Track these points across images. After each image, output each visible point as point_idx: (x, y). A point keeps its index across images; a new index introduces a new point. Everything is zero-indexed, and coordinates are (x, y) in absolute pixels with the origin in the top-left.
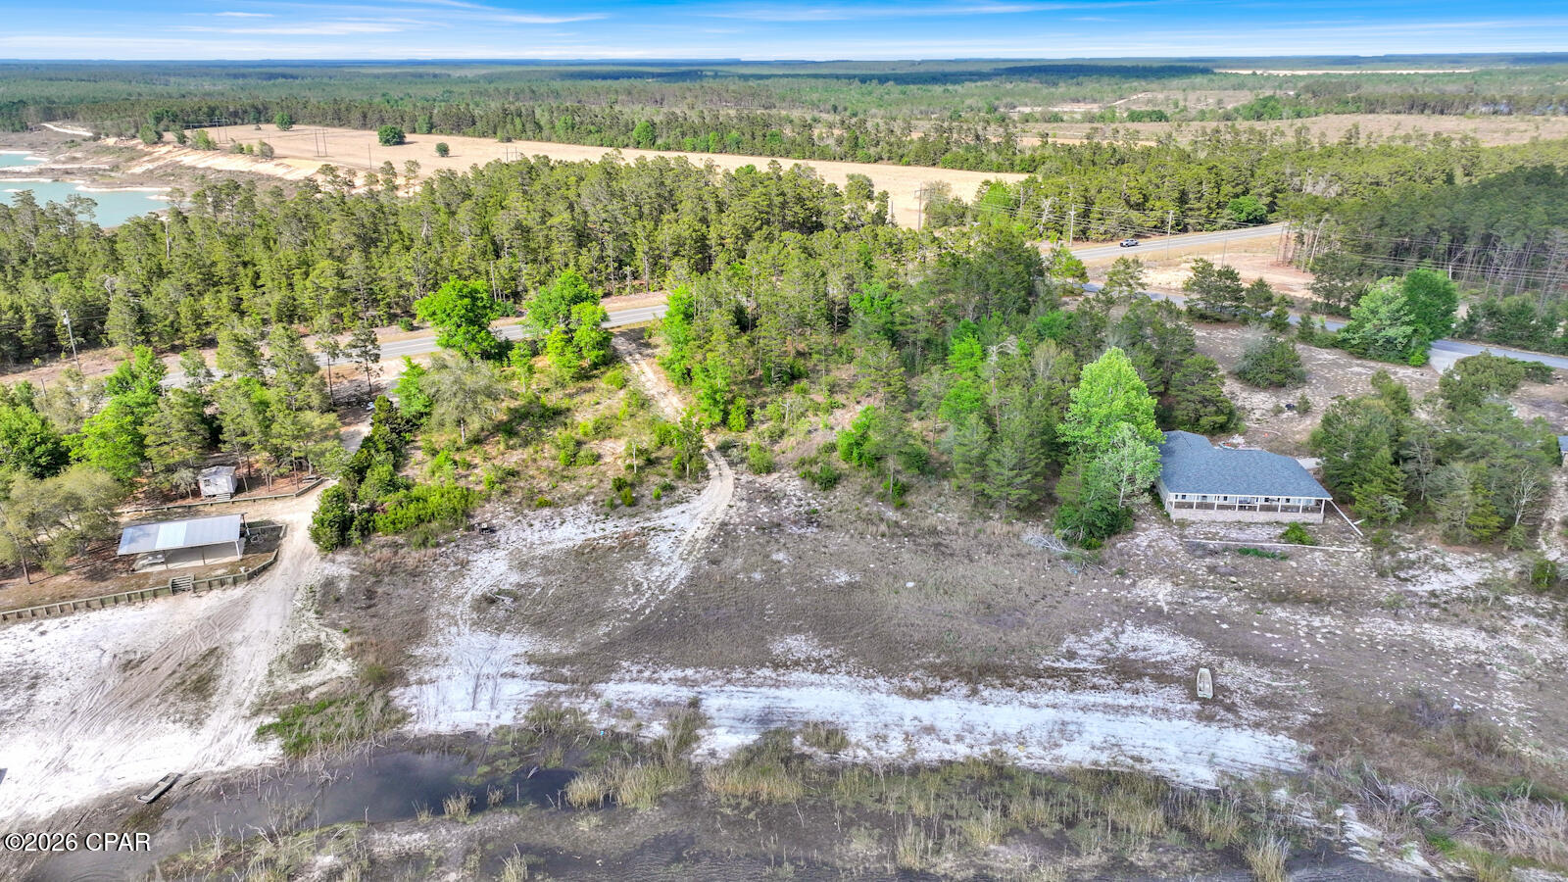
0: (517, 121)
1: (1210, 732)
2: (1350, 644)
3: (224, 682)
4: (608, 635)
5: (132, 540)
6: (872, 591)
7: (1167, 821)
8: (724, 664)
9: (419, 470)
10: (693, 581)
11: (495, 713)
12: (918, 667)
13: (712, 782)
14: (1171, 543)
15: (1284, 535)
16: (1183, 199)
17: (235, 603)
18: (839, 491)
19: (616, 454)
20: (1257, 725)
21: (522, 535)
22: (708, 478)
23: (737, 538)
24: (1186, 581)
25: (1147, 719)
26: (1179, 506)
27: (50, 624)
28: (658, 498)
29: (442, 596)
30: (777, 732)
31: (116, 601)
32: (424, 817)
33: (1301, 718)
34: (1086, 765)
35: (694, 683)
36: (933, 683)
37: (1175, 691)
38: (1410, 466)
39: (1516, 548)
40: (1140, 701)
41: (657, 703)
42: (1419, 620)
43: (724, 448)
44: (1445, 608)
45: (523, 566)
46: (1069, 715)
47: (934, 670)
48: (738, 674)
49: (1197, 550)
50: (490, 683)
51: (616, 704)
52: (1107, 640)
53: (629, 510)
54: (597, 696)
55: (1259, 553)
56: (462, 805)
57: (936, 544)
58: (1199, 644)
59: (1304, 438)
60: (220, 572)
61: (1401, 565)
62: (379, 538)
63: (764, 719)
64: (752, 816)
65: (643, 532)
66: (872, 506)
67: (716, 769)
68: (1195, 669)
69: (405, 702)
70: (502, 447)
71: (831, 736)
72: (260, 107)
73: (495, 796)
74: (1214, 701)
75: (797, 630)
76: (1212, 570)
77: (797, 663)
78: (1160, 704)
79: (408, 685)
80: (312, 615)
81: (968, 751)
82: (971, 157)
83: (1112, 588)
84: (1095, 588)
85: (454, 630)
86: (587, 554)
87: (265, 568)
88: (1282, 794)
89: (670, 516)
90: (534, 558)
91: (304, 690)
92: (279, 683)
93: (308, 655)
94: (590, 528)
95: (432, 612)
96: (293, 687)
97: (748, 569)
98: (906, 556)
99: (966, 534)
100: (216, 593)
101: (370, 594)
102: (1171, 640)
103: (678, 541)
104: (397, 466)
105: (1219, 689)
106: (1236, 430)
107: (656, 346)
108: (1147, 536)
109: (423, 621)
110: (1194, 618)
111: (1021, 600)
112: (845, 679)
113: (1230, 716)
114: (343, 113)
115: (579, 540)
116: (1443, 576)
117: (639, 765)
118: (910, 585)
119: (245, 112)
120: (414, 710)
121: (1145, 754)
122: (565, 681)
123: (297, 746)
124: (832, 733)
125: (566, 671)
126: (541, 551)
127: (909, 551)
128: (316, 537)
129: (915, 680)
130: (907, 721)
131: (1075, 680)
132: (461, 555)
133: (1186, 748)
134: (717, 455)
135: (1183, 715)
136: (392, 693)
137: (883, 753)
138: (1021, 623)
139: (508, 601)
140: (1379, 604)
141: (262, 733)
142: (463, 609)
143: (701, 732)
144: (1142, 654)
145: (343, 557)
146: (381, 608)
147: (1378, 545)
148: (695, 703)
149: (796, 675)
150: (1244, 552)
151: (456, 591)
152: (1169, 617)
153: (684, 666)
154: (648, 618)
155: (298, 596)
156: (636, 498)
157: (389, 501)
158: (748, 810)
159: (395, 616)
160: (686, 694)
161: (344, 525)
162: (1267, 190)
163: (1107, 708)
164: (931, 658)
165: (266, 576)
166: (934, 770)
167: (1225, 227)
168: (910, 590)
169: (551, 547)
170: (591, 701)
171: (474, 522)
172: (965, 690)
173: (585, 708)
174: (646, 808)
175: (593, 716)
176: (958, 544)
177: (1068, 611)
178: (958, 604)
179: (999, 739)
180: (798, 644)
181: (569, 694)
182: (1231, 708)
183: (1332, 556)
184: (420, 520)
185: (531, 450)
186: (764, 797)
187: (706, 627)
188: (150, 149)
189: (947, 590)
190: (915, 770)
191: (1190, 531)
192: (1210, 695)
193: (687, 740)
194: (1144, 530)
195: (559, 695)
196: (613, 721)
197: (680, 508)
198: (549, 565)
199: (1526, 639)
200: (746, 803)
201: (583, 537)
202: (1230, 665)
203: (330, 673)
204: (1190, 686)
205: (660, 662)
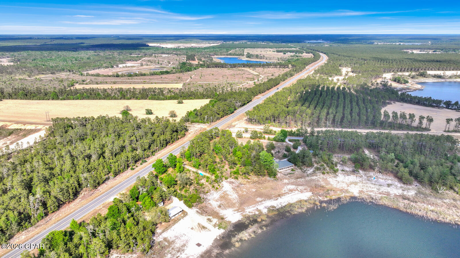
1: (303, 194)
2: (307, 181)
3: (206, 226)
4: (238, 205)
5: (170, 215)
6: (259, 191)
7: (307, 203)
9: (182, 193)
10: (238, 196)
12: (273, 197)
13: (269, 215)
14: (282, 175)
15: (292, 170)
16: (223, 111)
17: (190, 218)
18: (239, 179)
20: (306, 192)
21: (211, 197)
22: (221, 182)
23: (236, 189)
24: (288, 179)
26: (280, 169)
27: (172, 229)
28: (219, 187)
29: (213, 208)
30: (268, 208)
32: (249, 228)
33: (309, 190)
38: (300, 159)
39: (313, 166)
40: (295, 193)
41: (253, 210)
42: (310, 177)
44: (311, 175)
45: (217, 201)
46: (291, 197)
47: (275, 197)
48: (257, 204)
49: (285, 175)
50: (234, 215)
51: (249, 212)
52: (286, 188)
53: (218, 190)
54: (247, 212)
55: (291, 174)
57: (259, 183)
58: (295, 186)
59: (282, 156)
60: (182, 215)
61: (305, 171)
63: (265, 207)
64: (276, 216)
65: (224, 192)
66: (245, 180)
67: (268, 213)
68: (297, 188)
69: (228, 220)
71: (273, 207)
73: (252, 224)
75: (257, 198)
76: (289, 177)
77: (261, 201)
78: (297, 193)
79: (225, 218)
80: (201, 216)
81: (286, 203)
83: (282, 182)
84: (280, 183)
85: (221, 211)
86: (222, 197)
88: (313, 197)
89: (224, 189)
91: (216, 223)
92: (212, 224)
93: (209, 220)
94: (217, 194)
95: (215, 210)
96: (214, 224)
97: (243, 193)
98: (257, 185)
99: (260, 180)
100: (185, 218)
101: (204, 211)
102: (292, 186)
103: (230, 192)
105: (300, 190)
107: (184, 163)
108: (279, 175)
109: (215, 212)
110: (292, 183)
112: (268, 201)
115: (219, 196)
116: (309, 171)
117: (260, 216)
118: (262, 188)
121: (300, 198)
123: (224, 228)
125: (240, 211)
128: (188, 207)
130: (278, 203)
131: (288, 193)
132: (207, 202)
133: (303, 196)
135: (300, 193)
136: (225, 220)
137: (280, 206)
138: (277, 189)
139: (222, 206)
140: (306, 176)
141: (219, 229)
142: (218, 209)
143: (261, 211)
144: (291, 188)
145: (193, 208)
146: (208, 212)
147: (301, 169)
148: (257, 209)
149: (263, 202)
152: (289, 184)
153: (251, 206)
154: (240, 202)
155: (196, 214)
156: (217, 188)
159: (211, 212)
160: (255, 208)
162: (233, 106)
163: (293, 195)
165: (188, 215)
166: (286, 206)
167: (229, 114)
169: (217, 198)
171: (202, 198)
172: (280, 198)
174: (266, 219)
175: (249, 214)
176: (261, 182)
177: (280, 186)
178: (269, 189)
179: (288, 201)
180: (259, 199)
182: (303, 191)
183: (298, 172)
185: (193, 185)
186: (275, 214)
187: (247, 201)
189: (266, 188)
191: (282, 173)
195: (242, 213)
196: (252, 213)
197: (224, 187)
198: (220, 200)
199: (320, 176)
202: (299, 187)
203: (215, 221)
204: (297, 190)
205: (248, 206)
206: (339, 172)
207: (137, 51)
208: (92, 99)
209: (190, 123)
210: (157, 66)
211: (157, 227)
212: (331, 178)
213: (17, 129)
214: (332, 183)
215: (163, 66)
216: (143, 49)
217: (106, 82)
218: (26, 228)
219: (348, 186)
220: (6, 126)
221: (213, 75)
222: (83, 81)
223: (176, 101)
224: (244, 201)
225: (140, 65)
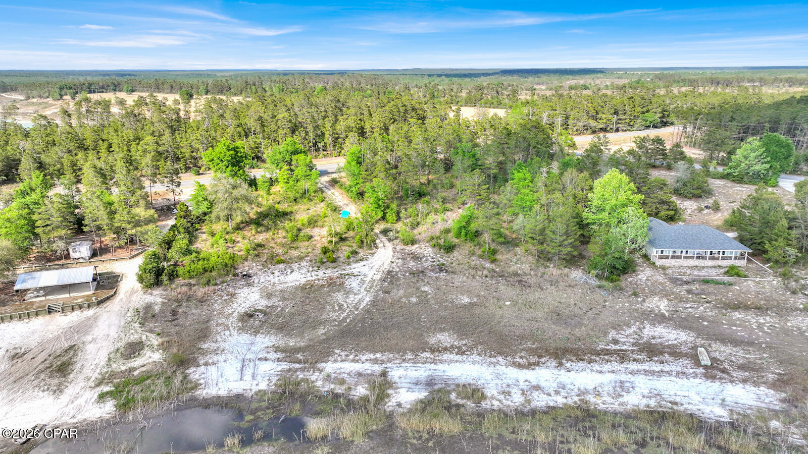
0: (253, 88)
1: (716, 386)
2: (787, 332)
3: (78, 366)
4: (325, 334)
5: (24, 281)
6: (486, 307)
7: (707, 441)
8: (400, 350)
9: (204, 244)
10: (374, 303)
11: (255, 382)
12: (522, 350)
13: (402, 423)
14: (661, 278)
15: (726, 273)
17: (88, 319)
18: (456, 253)
19: (321, 236)
20: (744, 381)
21: (267, 278)
22: (377, 248)
23: (398, 279)
24: (676, 298)
25: (673, 378)
26: (661, 257)
28: (349, 257)
29: (220, 314)
30: (439, 390)
31: (11, 318)
33: (771, 376)
34: (642, 407)
35: (383, 362)
36: (534, 359)
37: (686, 361)
38: (797, 232)
40: (667, 368)
41: (360, 374)
43: (385, 232)
46: (624, 377)
47: (532, 352)
48: (409, 356)
49: (674, 281)
50: (252, 364)
51: (333, 375)
52: (635, 332)
53: (332, 265)
54: (321, 371)
55: (715, 282)
56: (236, 441)
57: (519, 280)
58: (693, 334)
59: (720, 223)
60: (79, 301)
62: (180, 281)
63: (430, 383)
64: (431, 444)
65: (341, 276)
66: (475, 261)
67: (403, 414)
68: (695, 348)
69: (197, 377)
70: (253, 232)
71: (475, 393)
72: (116, 83)
73: (259, 434)
74: (712, 367)
75: (442, 330)
76: (689, 292)
77: (446, 349)
78: (679, 369)
79: (198, 366)
80: (137, 325)
81: (564, 401)
82: (495, 101)
83: (630, 302)
84: (621, 303)
85: (227, 333)
86: (308, 289)
87: (108, 298)
88: (774, 424)
89: (356, 268)
90: (276, 291)
91: (131, 370)
92: (114, 366)
93: (134, 349)
94: (309, 274)
95: (213, 323)
96: (123, 368)
97: (407, 296)
98: (502, 288)
99: (536, 275)
101: (174, 313)
102: (675, 332)
103: (363, 282)
104: (191, 242)
105: (713, 360)
106: (679, 219)
108: (644, 275)
109: (207, 328)
110: (685, 319)
111: (578, 311)
112: (477, 358)
113: (725, 376)
114: (160, 86)
115: (303, 281)
117: (352, 413)
118: (508, 303)
120: (202, 381)
121: (678, 399)
122: (299, 362)
123: (125, 405)
124: (476, 391)
125: (300, 356)
126: (279, 288)
127: (503, 285)
128: (141, 279)
129: (521, 357)
130: (521, 383)
131: (622, 356)
132: (231, 290)
133: (703, 395)
134: (381, 236)
135: (696, 376)
136: (188, 371)
137: (509, 403)
138: (580, 324)
139: (261, 316)
140: (797, 309)
141: (102, 397)
142: (233, 320)
143: (390, 391)
144: (659, 340)
145: (157, 292)
146: (181, 320)
148: (384, 374)
149: (446, 356)
150: (705, 282)
151: (228, 310)
152: (670, 319)
153: (375, 352)
154: (349, 324)
155: (129, 314)
156: (336, 259)
157: (187, 260)
158: (428, 440)
159: (190, 325)
160: (378, 368)
161: (159, 273)
162: (659, 110)
163: (646, 373)
164: (529, 344)
165: (108, 303)
166: (546, 413)
167: (638, 129)
168: (508, 306)
169: (285, 285)
170: (317, 374)
171: (237, 271)
172: (554, 363)
173: (313, 378)
174: (359, 440)
175: (319, 383)
176: (532, 280)
177: (607, 317)
178: (540, 314)
179: (582, 393)
180: (445, 338)
181: (302, 370)
182: (724, 371)
183: (759, 283)
184: (205, 270)
185: (270, 233)
186: (437, 431)
187: (386, 328)
188: (56, 103)
189: (531, 306)
190: (534, 412)
191: (669, 271)
192: (709, 363)
193: (382, 397)
194: (642, 271)
195: (296, 370)
196: (332, 386)
197: (364, 263)
198: (284, 295)
200: (425, 436)
201: (305, 280)
202: (716, 346)
203: (148, 359)
204: (694, 358)
205: (359, 350)
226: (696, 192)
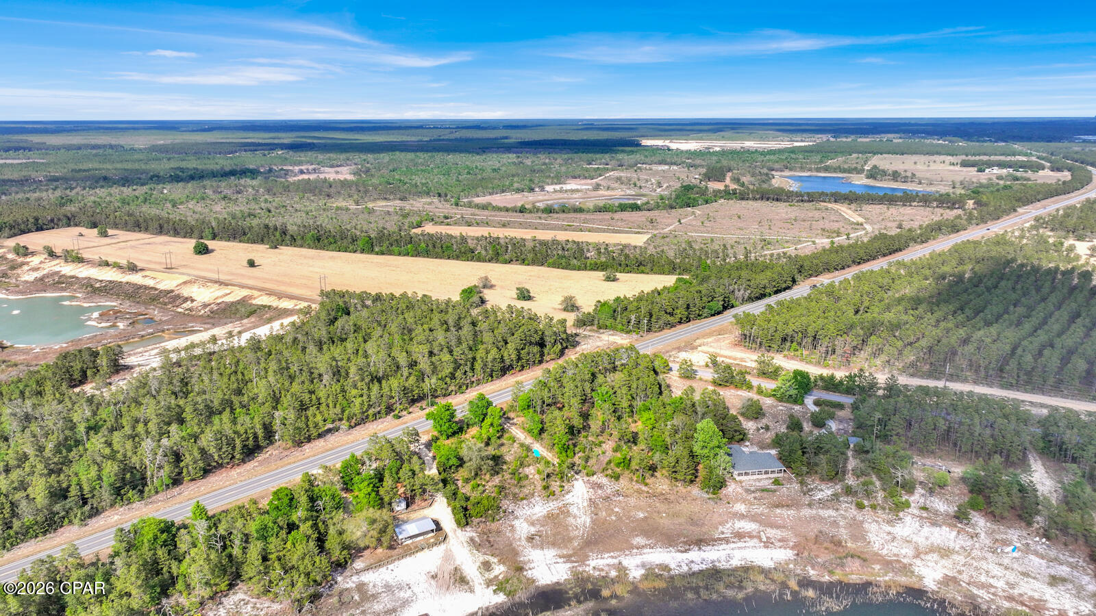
1: (769, 551)
2: (800, 519)
3: (469, 578)
4: (578, 545)
5: (400, 533)
6: (654, 519)
7: (765, 577)
9: (465, 489)
10: (593, 521)
11: (560, 575)
12: (680, 543)
13: (641, 586)
14: (740, 490)
15: (773, 483)
16: (688, 307)
17: (446, 551)
18: (622, 481)
19: (533, 474)
20: (780, 547)
21: (524, 512)
22: (572, 481)
23: (598, 504)
24: (748, 503)
25: (751, 549)
26: (739, 475)
27: (391, 567)
28: (560, 491)
29: (514, 539)
30: (650, 569)
32: (567, 607)
33: (791, 544)
34: (739, 565)
35: (616, 557)
36: (687, 547)
37: (756, 540)
38: (807, 455)
39: (840, 481)
40: (747, 544)
41: (608, 565)
42: (817, 509)
43: (571, 467)
44: (823, 503)
45: (533, 524)
46: (729, 552)
47: (685, 543)
48: (627, 552)
49: (747, 491)
50: (552, 566)
51: (596, 567)
52: (731, 526)
53: (554, 497)
54: (589, 565)
55: (767, 490)
57: (665, 499)
58: (758, 524)
59: (769, 441)
60: (432, 540)
61: (810, 490)
62: (476, 520)
63: (643, 565)
65: (564, 506)
66: (636, 486)
67: (639, 582)
68: (759, 532)
69: (530, 576)
70: (488, 476)
71: (666, 568)
74: (767, 542)
75: (637, 536)
76: (755, 498)
77: (643, 546)
78: (753, 545)
79: (527, 570)
80: (475, 551)
81: (706, 566)
83: (727, 508)
84: (721, 509)
85: (527, 550)
86: (550, 517)
87: (445, 538)
88: (791, 566)
89: (569, 498)
90: (534, 521)
91: (496, 577)
92: (486, 576)
93: (487, 565)
94: (545, 506)
95: (515, 545)
96: (492, 576)
97: (609, 516)
98: (658, 504)
99: (673, 493)
100: (435, 548)
101: (489, 542)
102: (750, 524)
103: (579, 508)
105: (768, 538)
106: (746, 439)
107: (513, 419)
108: (732, 488)
109: (514, 548)
110: (754, 516)
111: (701, 516)
112: (660, 550)
113: (773, 546)
115: (545, 512)
116: (822, 493)
117: (615, 584)
118: (664, 515)
119: (59, 220)
120: (534, 578)
121: (753, 560)
122: (575, 562)
123: (509, 594)
124: (667, 566)
125: (573, 559)
126: (534, 518)
127: (658, 502)
128: (457, 521)
129: (681, 547)
130: (685, 560)
131: (727, 541)
132: (509, 523)
133: (764, 556)
135: (760, 547)
136: (524, 574)
137: (682, 570)
138: (704, 524)
139: (537, 537)
140: (805, 504)
141: (495, 592)
142: (524, 542)
143: (627, 572)
144: (743, 530)
145: (468, 529)
146: (495, 545)
147: (802, 483)
149: (645, 551)
150: (763, 491)
151: (517, 536)
152: (747, 516)
153: (610, 553)
154: (587, 537)
155: (465, 545)
156: (553, 492)
157: (469, 505)
159: (504, 548)
160: (616, 561)
162: (721, 298)
163: (739, 548)
164: (682, 539)
165: (448, 541)
167: (706, 317)
168: (665, 517)
169: (538, 516)
170: (588, 567)
171: (503, 509)
172: (697, 548)
173: (587, 569)
174: (626, 595)
175: (591, 572)
176: (672, 498)
177: (716, 518)
178: (682, 520)
179: (713, 562)
180: (639, 540)
181: (579, 566)
182: (772, 543)
183: (788, 489)
184: (486, 511)
185: (500, 476)
187: (607, 538)
188: (21, 260)
189: (676, 515)
190: (694, 573)
191: (744, 484)
192: (765, 540)
193: (625, 575)
194: (730, 485)
195: (576, 567)
196: (599, 573)
197: (571, 494)
198: (541, 523)
199: (845, 511)
201: (545, 510)
202: (768, 530)
203: (499, 570)
204: (759, 538)
205: (602, 552)
206: (910, 510)
207: (607, 156)
208: (433, 258)
209: (595, 328)
210: (628, 192)
211: (362, 556)
212: (877, 522)
213: (265, 306)
214: (872, 537)
215: (643, 191)
216: (623, 151)
217: (487, 223)
218: (129, 502)
219: (917, 556)
220: (251, 297)
221: (739, 217)
222: (446, 218)
223: (601, 274)
224: (599, 538)
225: (590, 187)
226: (755, 416)
